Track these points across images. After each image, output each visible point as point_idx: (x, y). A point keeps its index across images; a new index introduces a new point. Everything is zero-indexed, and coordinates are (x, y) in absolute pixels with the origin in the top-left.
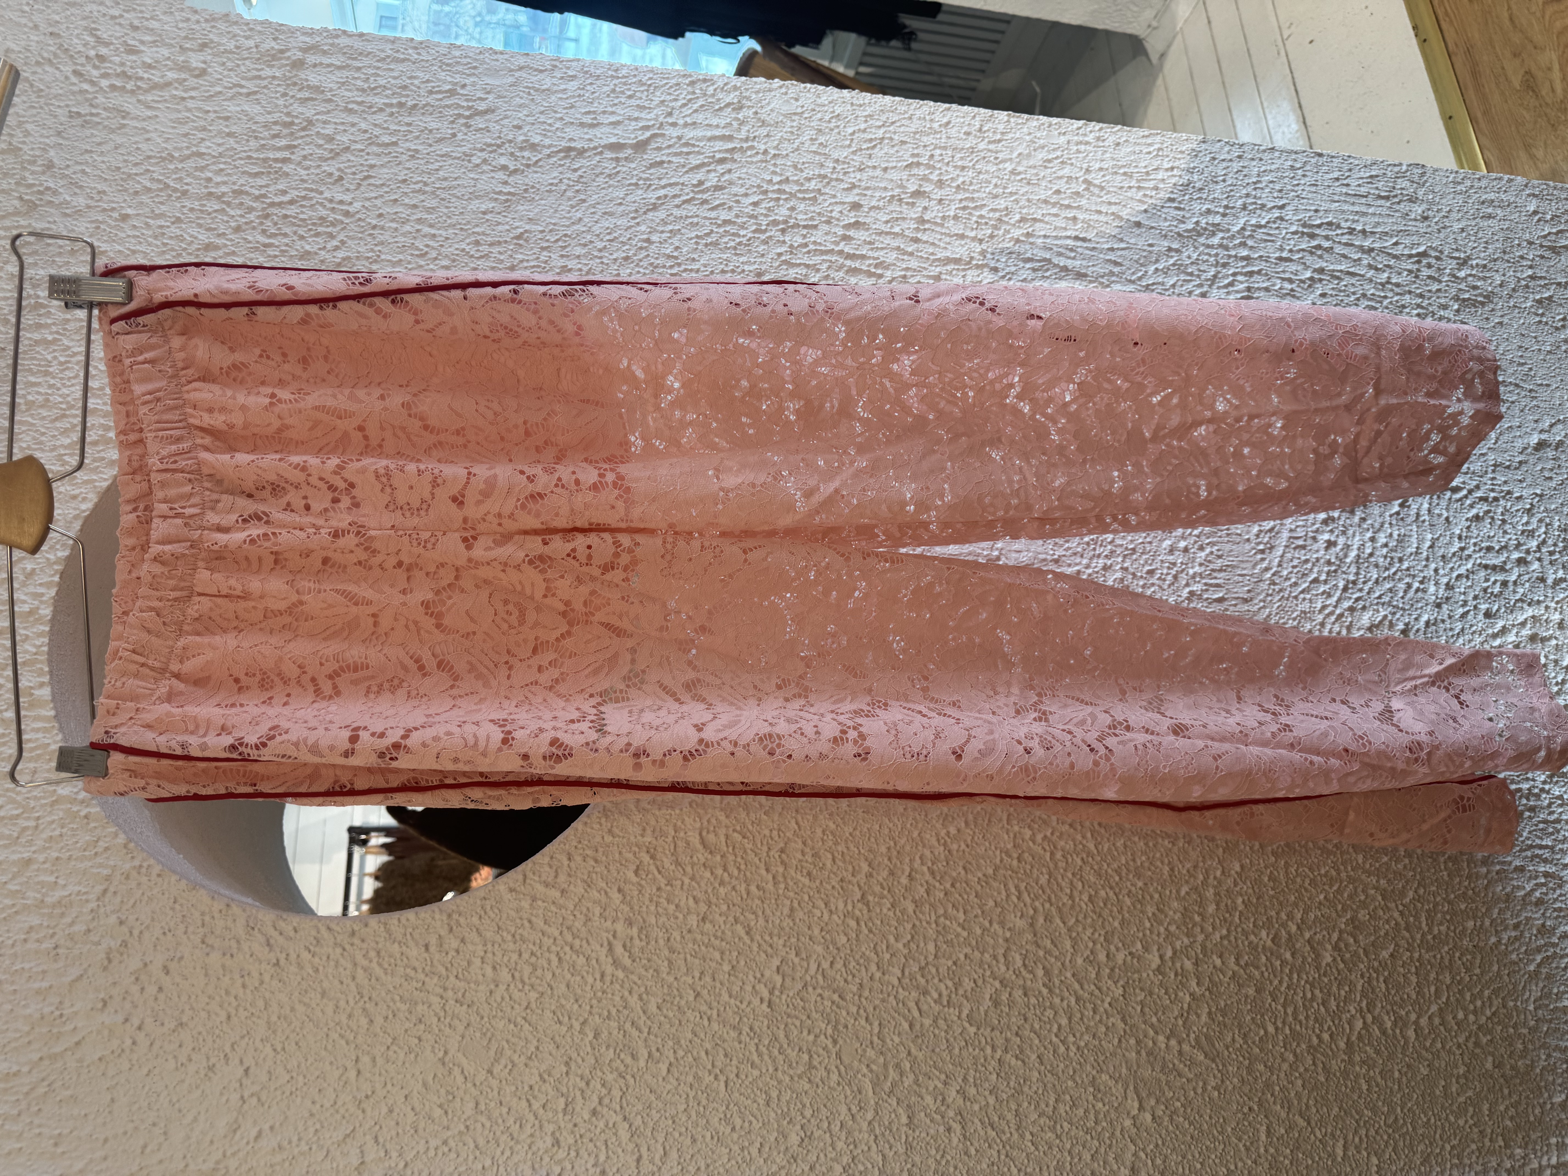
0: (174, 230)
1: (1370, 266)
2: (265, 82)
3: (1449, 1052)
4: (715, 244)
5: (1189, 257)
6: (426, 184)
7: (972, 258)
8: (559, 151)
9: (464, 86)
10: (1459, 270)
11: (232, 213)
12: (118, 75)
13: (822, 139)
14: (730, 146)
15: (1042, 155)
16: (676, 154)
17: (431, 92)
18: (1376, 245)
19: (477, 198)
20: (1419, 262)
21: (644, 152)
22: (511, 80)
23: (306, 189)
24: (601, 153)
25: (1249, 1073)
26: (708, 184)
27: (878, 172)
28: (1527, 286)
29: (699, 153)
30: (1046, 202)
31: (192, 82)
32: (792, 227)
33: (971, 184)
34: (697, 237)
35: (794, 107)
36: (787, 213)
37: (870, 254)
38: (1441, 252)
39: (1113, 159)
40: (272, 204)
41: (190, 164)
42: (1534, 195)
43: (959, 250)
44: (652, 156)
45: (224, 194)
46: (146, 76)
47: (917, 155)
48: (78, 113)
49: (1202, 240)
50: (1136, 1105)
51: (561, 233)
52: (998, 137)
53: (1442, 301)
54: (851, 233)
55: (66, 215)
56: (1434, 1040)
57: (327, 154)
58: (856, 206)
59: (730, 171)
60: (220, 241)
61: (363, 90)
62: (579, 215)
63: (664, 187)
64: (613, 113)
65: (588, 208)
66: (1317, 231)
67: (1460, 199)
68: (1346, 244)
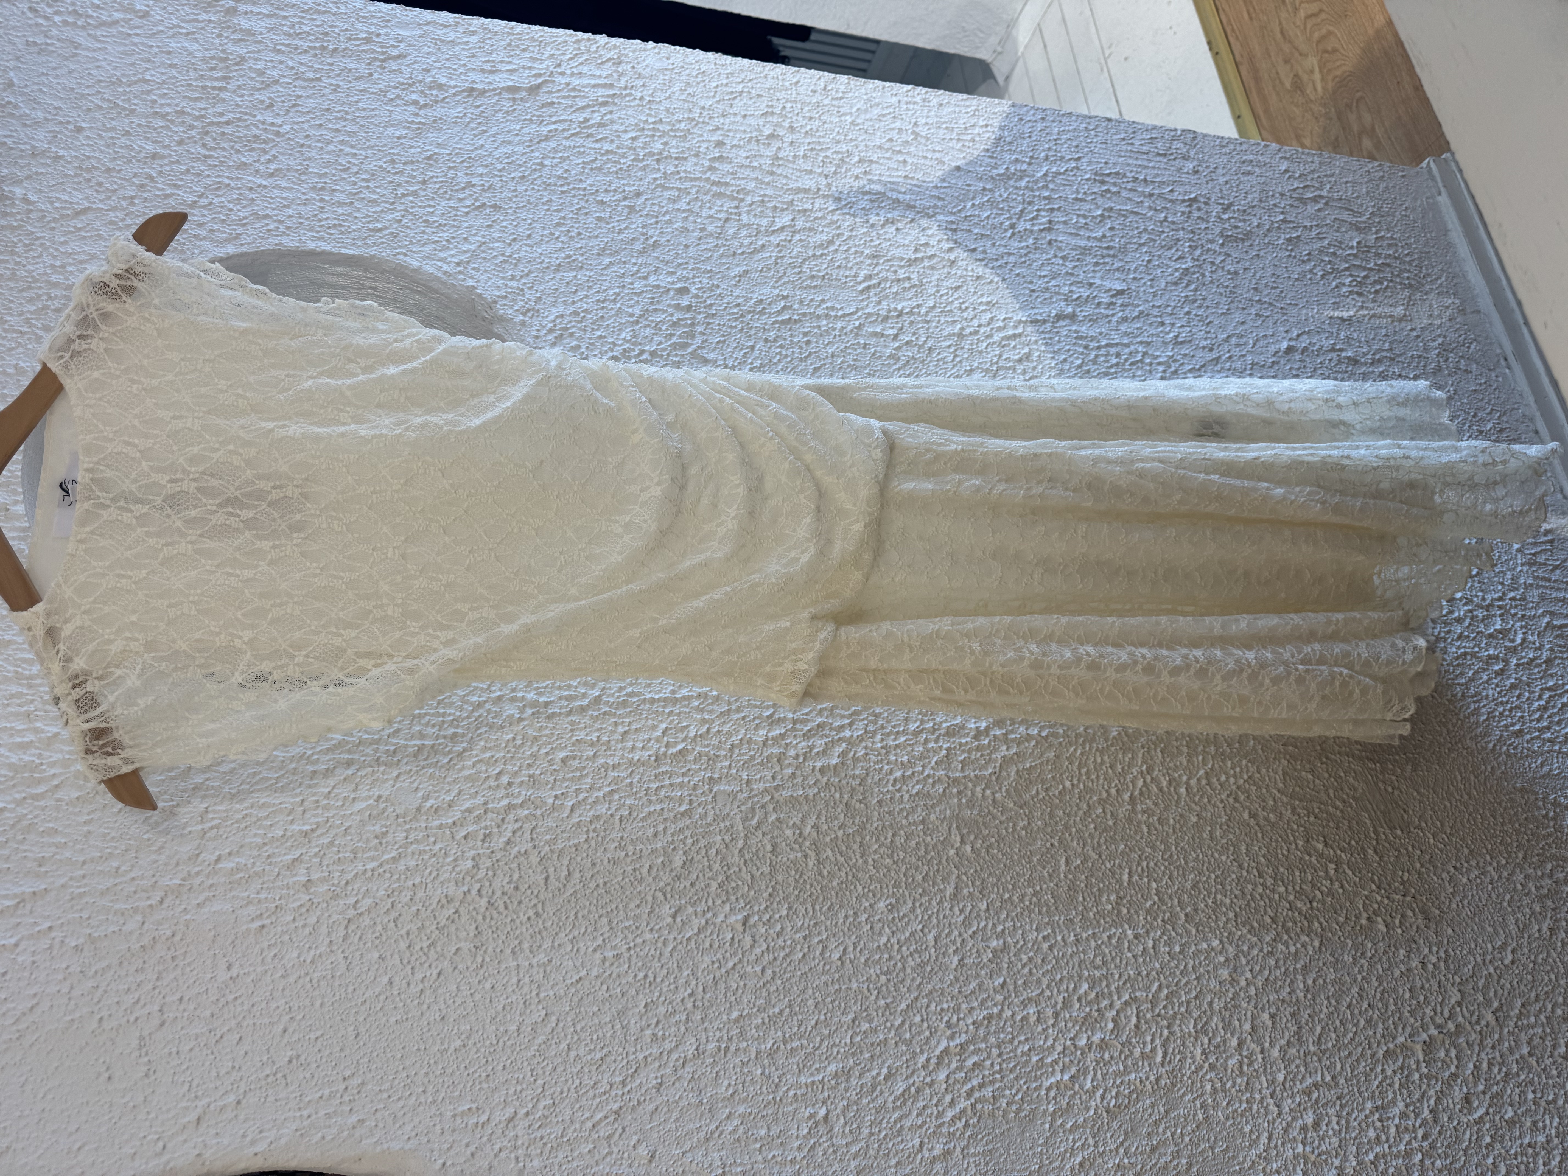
0: (124, 141)
1: (1150, 208)
2: (203, 25)
3: (1214, 806)
4: (600, 169)
5: (1001, 196)
6: (347, 113)
7: (819, 189)
8: (463, 91)
9: (378, 35)
10: (1224, 213)
11: (175, 129)
12: (70, 13)
13: (690, 90)
14: (611, 92)
15: (876, 111)
16: (564, 97)
17: (349, 39)
18: (1156, 192)
19: (392, 125)
20: (1190, 206)
21: (537, 95)
22: (420, 32)
23: (240, 112)
24: (500, 93)
25: (1050, 818)
26: (593, 122)
27: (739, 118)
28: (1279, 228)
29: (584, 97)
30: (880, 147)
31: (137, 22)
32: (666, 158)
33: (817, 131)
34: (584, 162)
35: (665, 64)
36: (662, 147)
37: (733, 182)
38: (1209, 199)
39: (937, 116)
40: (212, 123)
41: (137, 88)
42: (1285, 158)
43: (808, 183)
44: (543, 98)
45: (168, 114)
46: (95, 15)
47: (772, 106)
48: (34, 43)
49: (1012, 183)
50: (958, 839)
51: (466, 156)
52: (840, 95)
53: (1210, 237)
54: (717, 165)
55: (25, 125)
56: (1202, 797)
57: (258, 85)
58: (720, 144)
59: (611, 112)
60: (166, 152)
61: (289, 35)
62: (481, 142)
63: (555, 123)
64: (509, 62)
65: (489, 137)
66: (1107, 179)
67: (1225, 159)
68: (1130, 190)
